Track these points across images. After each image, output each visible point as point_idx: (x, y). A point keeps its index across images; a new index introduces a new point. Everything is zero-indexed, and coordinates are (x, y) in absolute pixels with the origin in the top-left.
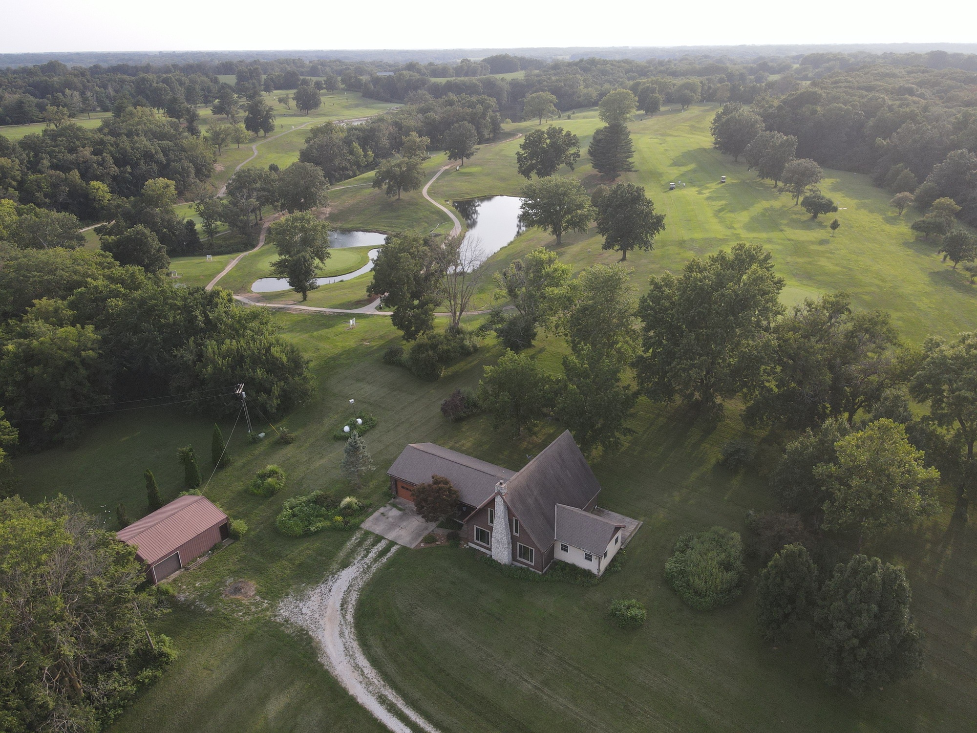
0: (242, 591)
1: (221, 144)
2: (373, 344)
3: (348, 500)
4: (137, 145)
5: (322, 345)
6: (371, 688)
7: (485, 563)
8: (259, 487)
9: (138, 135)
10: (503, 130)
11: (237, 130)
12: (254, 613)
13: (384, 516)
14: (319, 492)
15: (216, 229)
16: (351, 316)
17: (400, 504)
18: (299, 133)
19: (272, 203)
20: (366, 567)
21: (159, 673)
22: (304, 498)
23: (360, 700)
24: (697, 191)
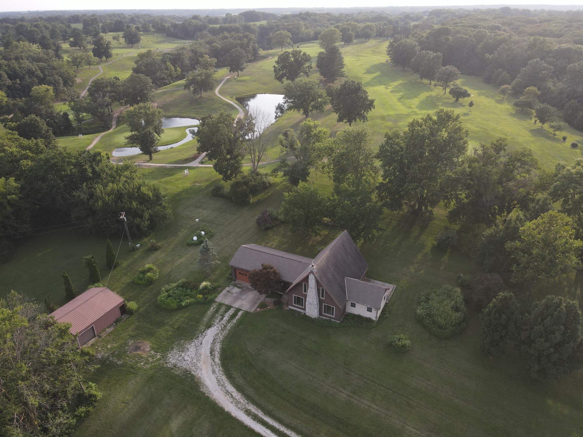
0: (141, 348)
1: (78, 65)
2: (202, 184)
3: (204, 284)
4: (23, 65)
5: (168, 187)
6: (239, 405)
7: (302, 318)
8: (142, 279)
9: (22, 59)
10: (260, 54)
11: (88, 57)
12: (152, 363)
13: (230, 292)
14: (184, 280)
15: (83, 118)
16: (185, 168)
17: (239, 284)
18: (129, 59)
19: (118, 101)
20: (223, 326)
21: (91, 409)
22: (174, 285)
23: (233, 414)
24: (385, 87)
